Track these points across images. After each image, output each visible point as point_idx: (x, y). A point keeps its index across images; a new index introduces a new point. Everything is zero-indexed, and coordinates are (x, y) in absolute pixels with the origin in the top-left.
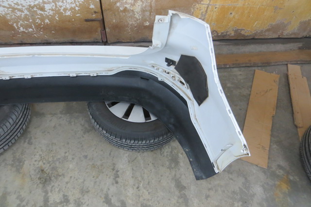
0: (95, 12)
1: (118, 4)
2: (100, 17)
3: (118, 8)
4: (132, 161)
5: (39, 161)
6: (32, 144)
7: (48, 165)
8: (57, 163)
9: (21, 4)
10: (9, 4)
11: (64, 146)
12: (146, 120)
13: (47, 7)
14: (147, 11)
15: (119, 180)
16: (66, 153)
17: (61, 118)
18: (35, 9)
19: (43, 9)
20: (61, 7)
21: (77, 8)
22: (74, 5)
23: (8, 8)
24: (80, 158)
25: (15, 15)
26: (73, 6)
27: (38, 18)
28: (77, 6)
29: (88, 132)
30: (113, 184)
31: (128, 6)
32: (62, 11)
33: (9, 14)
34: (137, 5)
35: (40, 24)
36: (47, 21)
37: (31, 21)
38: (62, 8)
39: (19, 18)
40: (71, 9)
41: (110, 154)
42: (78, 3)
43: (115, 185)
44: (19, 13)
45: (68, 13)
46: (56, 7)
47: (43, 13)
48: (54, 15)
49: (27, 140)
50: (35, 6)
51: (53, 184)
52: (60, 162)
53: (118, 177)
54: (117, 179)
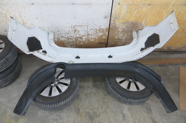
0: (105, 40)
1: (116, 36)
2: (106, 41)
3: (116, 38)
4: (130, 109)
5: (87, 109)
6: (81, 101)
7: (91, 111)
8: (95, 110)
9: (73, 37)
10: (67, 37)
11: (96, 102)
12: (138, 90)
13: (84, 38)
14: (128, 39)
15: (126, 118)
16: (98, 105)
17: (92, 89)
18: (78, 38)
19: (81, 38)
20: (90, 37)
21: (97, 38)
22: (96, 37)
23: (66, 38)
24: (105, 108)
25: (68, 41)
26: (95, 37)
27: (78, 42)
28: (97, 37)
29: (106, 95)
30: (123, 120)
31: (120, 37)
32: (90, 39)
33: (66, 40)
34: (124, 37)
35: (78, 45)
36: (82, 43)
37: (74, 43)
38: (90, 38)
39: (70, 42)
40: (94, 38)
41: (119, 106)
42: (98, 36)
43: (124, 120)
44: (70, 40)
45: (92, 40)
46: (88, 37)
47: (81, 40)
48: (86, 41)
49: (79, 99)
50: (79, 37)
51: (95, 120)
52: (96, 110)
53: (125, 117)
54: (124, 118)
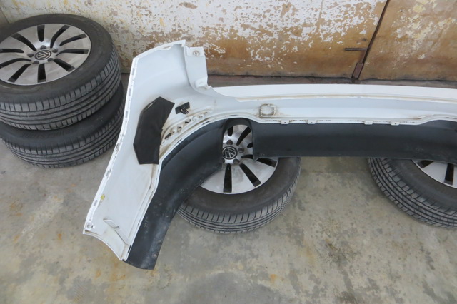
0: (365, 40)
1: (398, 31)
2: (366, 45)
3: (397, 34)
4: (443, 241)
5: (322, 233)
6: (304, 210)
7: (335, 239)
8: (346, 237)
9: (276, 26)
10: (260, 26)
11: (347, 214)
13: (306, 30)
14: (431, 40)
15: (435, 265)
16: (352, 224)
17: (329, 177)
18: (289, 33)
19: (298, 32)
20: (323, 31)
21: (343, 34)
22: (342, 29)
23: (256, 30)
24: (373, 232)
25: (260, 40)
26: (340, 30)
27: (286, 44)
28: (344, 31)
29: (372, 198)
30: (428, 270)
31: (409, 33)
32: (321, 36)
33: (253, 37)
34: (422, 32)
35: (286, 52)
36: (296, 48)
37: (274, 47)
38: (324, 33)
39: (263, 43)
40: (337, 33)
41: (411, 230)
42: (347, 28)
43: (431, 270)
44: (265, 37)
45: (329, 39)
46: (317, 31)
47: (295, 37)
48: (309, 40)
49: (296, 204)
50: (292, 28)
51: (350, 264)
52: (349, 236)
53: (432, 261)
54: (431, 263)
